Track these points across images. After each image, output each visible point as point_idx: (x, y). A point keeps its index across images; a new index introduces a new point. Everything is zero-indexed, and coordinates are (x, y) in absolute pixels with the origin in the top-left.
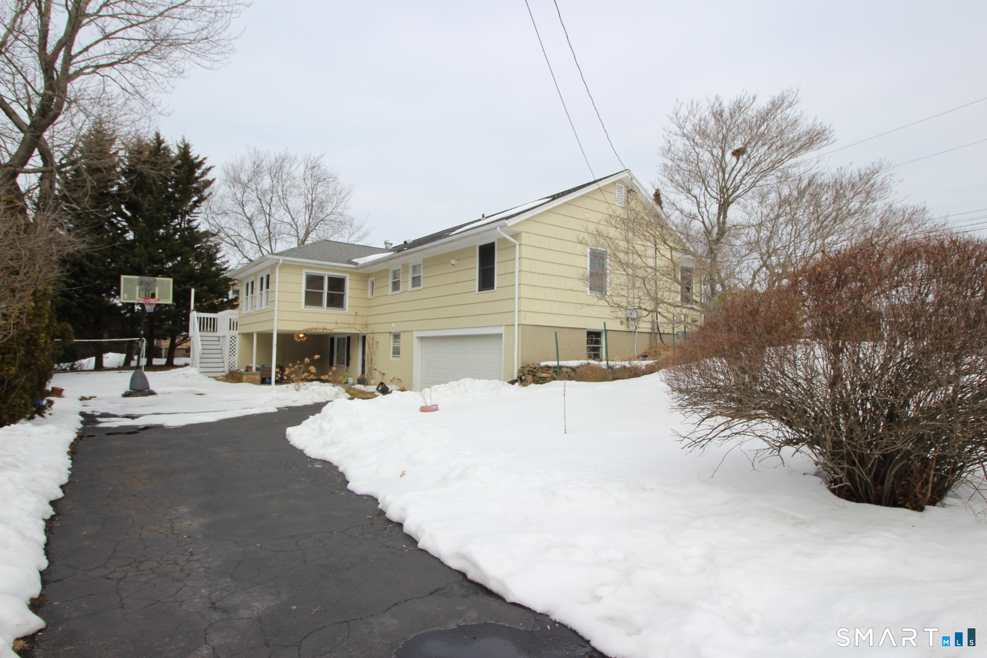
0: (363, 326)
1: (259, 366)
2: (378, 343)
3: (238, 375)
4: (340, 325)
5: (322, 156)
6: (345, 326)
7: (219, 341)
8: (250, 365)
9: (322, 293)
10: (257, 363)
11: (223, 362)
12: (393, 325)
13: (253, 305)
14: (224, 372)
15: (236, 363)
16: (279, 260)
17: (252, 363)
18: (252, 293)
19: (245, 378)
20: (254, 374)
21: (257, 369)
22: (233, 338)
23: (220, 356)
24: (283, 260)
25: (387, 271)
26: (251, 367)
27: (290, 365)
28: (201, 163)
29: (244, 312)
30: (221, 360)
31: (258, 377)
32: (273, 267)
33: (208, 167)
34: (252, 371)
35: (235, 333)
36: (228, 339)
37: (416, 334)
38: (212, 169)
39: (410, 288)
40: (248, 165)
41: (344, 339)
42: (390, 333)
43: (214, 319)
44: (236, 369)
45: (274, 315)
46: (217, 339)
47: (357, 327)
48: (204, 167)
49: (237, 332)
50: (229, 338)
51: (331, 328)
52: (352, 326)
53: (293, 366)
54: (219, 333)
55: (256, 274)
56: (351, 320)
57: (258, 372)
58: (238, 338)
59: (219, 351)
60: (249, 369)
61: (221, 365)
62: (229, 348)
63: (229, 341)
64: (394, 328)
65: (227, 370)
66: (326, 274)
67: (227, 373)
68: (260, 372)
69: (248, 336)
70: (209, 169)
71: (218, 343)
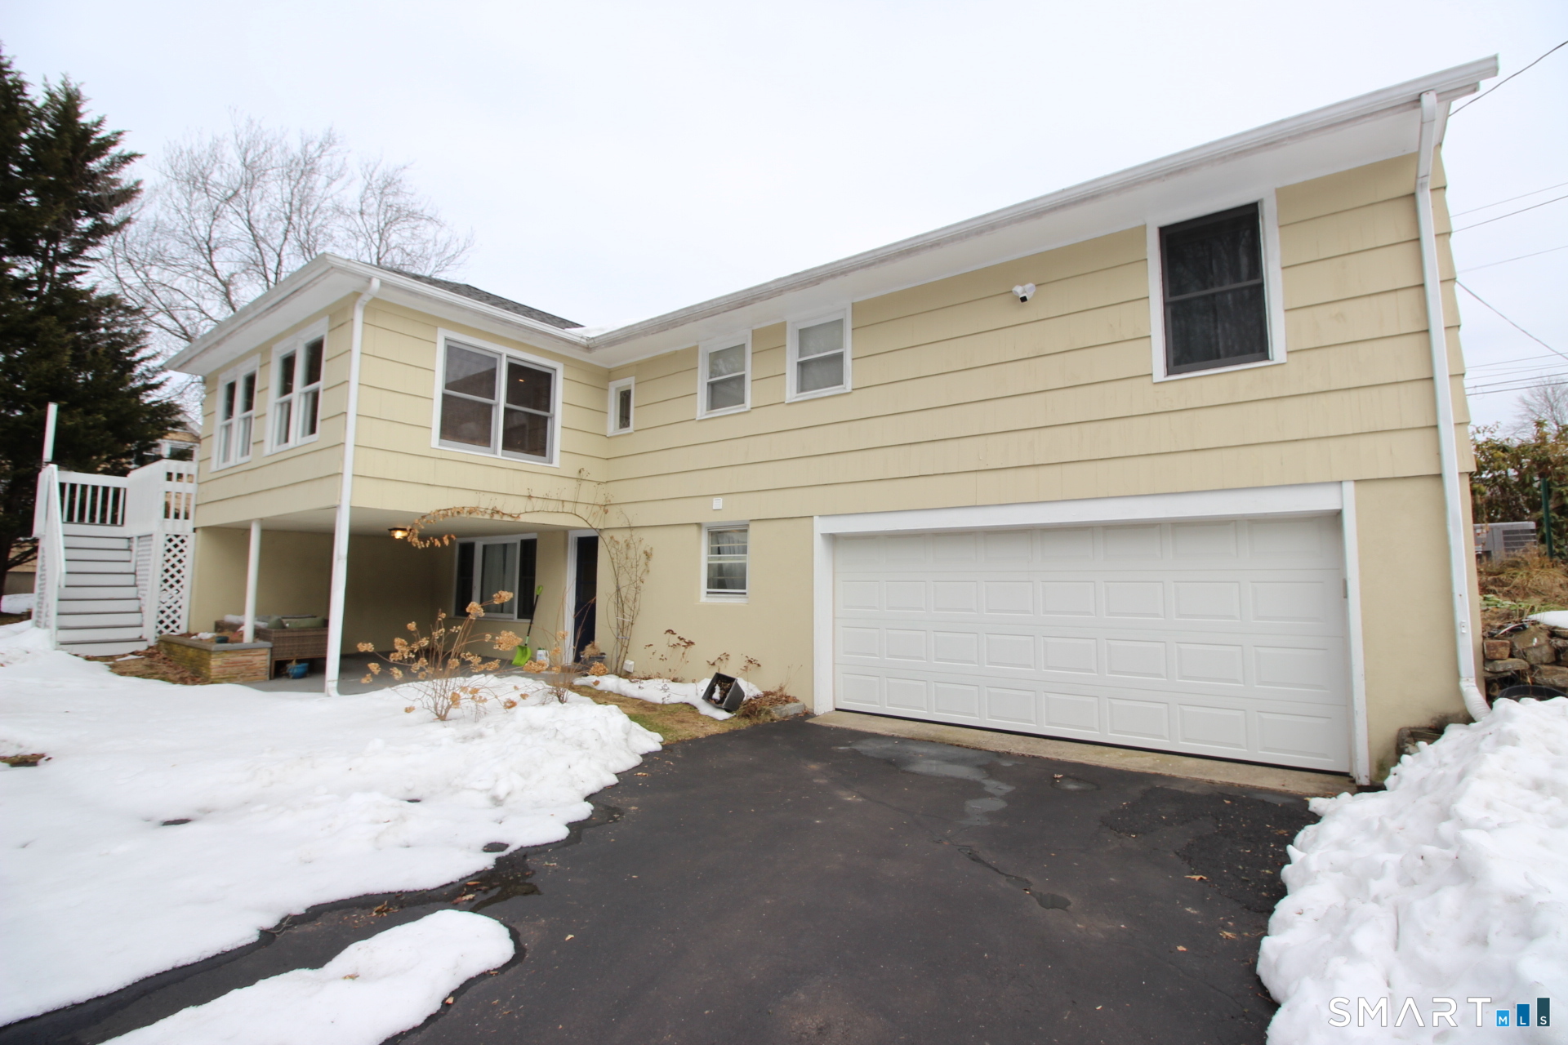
0: (596, 508)
1: (262, 625)
2: (648, 555)
3: (191, 652)
4: (539, 504)
5: (405, 168)
6: (552, 506)
7: (129, 549)
8: (231, 618)
9: (490, 407)
10: (259, 614)
11: (140, 611)
12: (718, 503)
13: (253, 440)
14: (141, 639)
15: (183, 612)
16: (369, 280)
17: (242, 612)
18: (249, 406)
19: (215, 663)
20: (247, 650)
21: (259, 633)
22: (176, 541)
23: (131, 592)
24: (383, 284)
25: (692, 352)
26: (235, 627)
27: (412, 626)
28: (107, 143)
29: (215, 464)
30: (133, 605)
31: (262, 660)
32: (339, 313)
33: (126, 153)
34: (240, 640)
35: (183, 527)
36: (159, 544)
37: (822, 526)
38: (137, 160)
39: (791, 391)
40: (232, 157)
41: (515, 544)
42: (699, 525)
43: (117, 491)
44: (183, 630)
45: (342, 459)
46: (124, 544)
47: (581, 510)
48: (114, 151)
49: (189, 525)
50: (164, 540)
51: (515, 512)
52: (568, 507)
53: (425, 631)
54: (131, 528)
55: (265, 349)
56: (567, 490)
57: (261, 643)
58: (192, 542)
59: (129, 580)
60: (226, 632)
61: (134, 619)
62: (160, 571)
63: (163, 550)
64: (720, 511)
65: (150, 634)
66: (506, 354)
67: (152, 642)
68: (269, 644)
69: (231, 538)
70: (127, 159)
71: (125, 555)
